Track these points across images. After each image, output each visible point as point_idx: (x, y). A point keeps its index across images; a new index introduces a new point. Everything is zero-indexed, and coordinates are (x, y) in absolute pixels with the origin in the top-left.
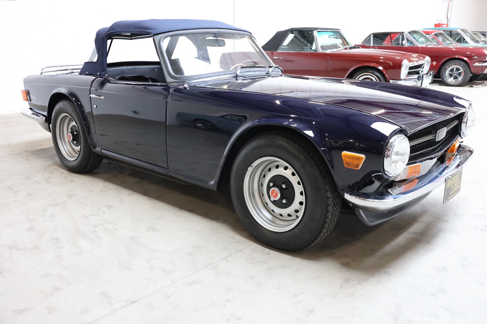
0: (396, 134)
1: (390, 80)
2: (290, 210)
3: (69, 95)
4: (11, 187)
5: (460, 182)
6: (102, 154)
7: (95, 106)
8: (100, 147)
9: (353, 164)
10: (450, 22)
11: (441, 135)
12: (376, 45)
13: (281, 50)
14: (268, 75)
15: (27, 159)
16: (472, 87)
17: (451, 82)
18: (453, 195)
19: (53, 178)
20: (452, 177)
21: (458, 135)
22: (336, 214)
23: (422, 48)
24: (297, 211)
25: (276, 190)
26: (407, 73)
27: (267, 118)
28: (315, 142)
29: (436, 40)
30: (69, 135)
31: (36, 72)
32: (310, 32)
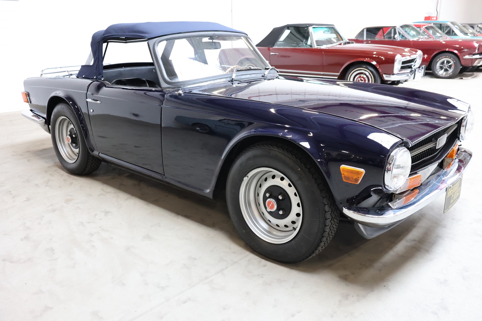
0: (398, 147)
1: (384, 75)
2: (287, 221)
3: (66, 99)
4: (11, 191)
5: (460, 189)
6: (99, 157)
7: (92, 110)
8: (97, 151)
9: (352, 178)
10: (439, 15)
11: (442, 142)
12: (369, 38)
13: (277, 46)
14: (264, 77)
15: (28, 161)
16: (462, 79)
17: (442, 74)
18: (453, 203)
19: (53, 180)
20: (453, 186)
21: (457, 139)
22: (334, 228)
23: (414, 41)
24: (293, 222)
25: (273, 201)
26: (400, 67)
27: (263, 128)
28: (312, 154)
29: (427, 34)
30: (68, 137)
31: (35, 74)
32: (306, 28)
